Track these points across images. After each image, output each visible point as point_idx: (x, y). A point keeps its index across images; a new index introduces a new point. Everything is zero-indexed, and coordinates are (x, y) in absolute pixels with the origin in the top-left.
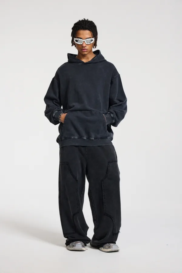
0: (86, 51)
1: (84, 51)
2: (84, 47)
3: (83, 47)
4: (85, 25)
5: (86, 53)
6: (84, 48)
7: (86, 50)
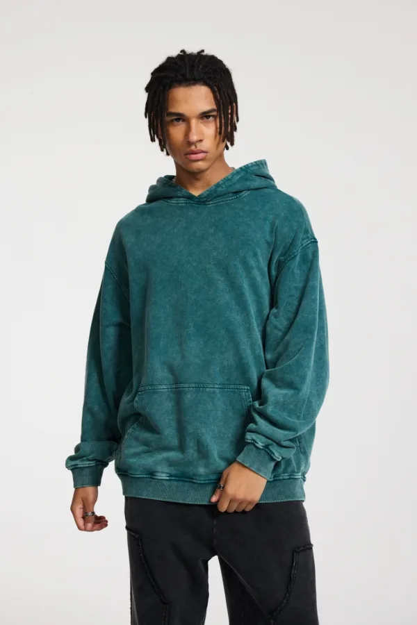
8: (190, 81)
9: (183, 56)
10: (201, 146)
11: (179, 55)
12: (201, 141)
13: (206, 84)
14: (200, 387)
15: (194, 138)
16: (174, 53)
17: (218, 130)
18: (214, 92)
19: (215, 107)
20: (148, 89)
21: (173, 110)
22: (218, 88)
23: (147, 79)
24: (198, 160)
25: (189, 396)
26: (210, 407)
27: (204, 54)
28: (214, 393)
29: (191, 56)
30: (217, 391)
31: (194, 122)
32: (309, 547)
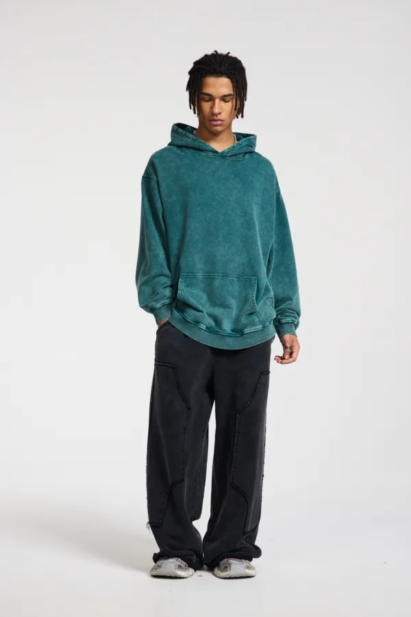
0: (220, 125)
1: (215, 123)
2: (216, 115)
3: (213, 114)
4: (221, 65)
5: (219, 128)
6: (215, 118)
7: (219, 122)
8: (218, 73)
9: (216, 56)
10: (219, 117)
11: (213, 54)
12: (220, 113)
13: (228, 77)
14: (225, 275)
15: (216, 110)
16: (210, 52)
17: (234, 107)
18: (232, 82)
19: (232, 93)
20: (191, 73)
21: (206, 91)
22: (236, 80)
23: (191, 66)
24: (217, 125)
25: (217, 281)
26: (231, 288)
27: (230, 55)
28: (233, 280)
29: (221, 55)
30: (235, 279)
31: (217, 101)
32: (268, 372)
